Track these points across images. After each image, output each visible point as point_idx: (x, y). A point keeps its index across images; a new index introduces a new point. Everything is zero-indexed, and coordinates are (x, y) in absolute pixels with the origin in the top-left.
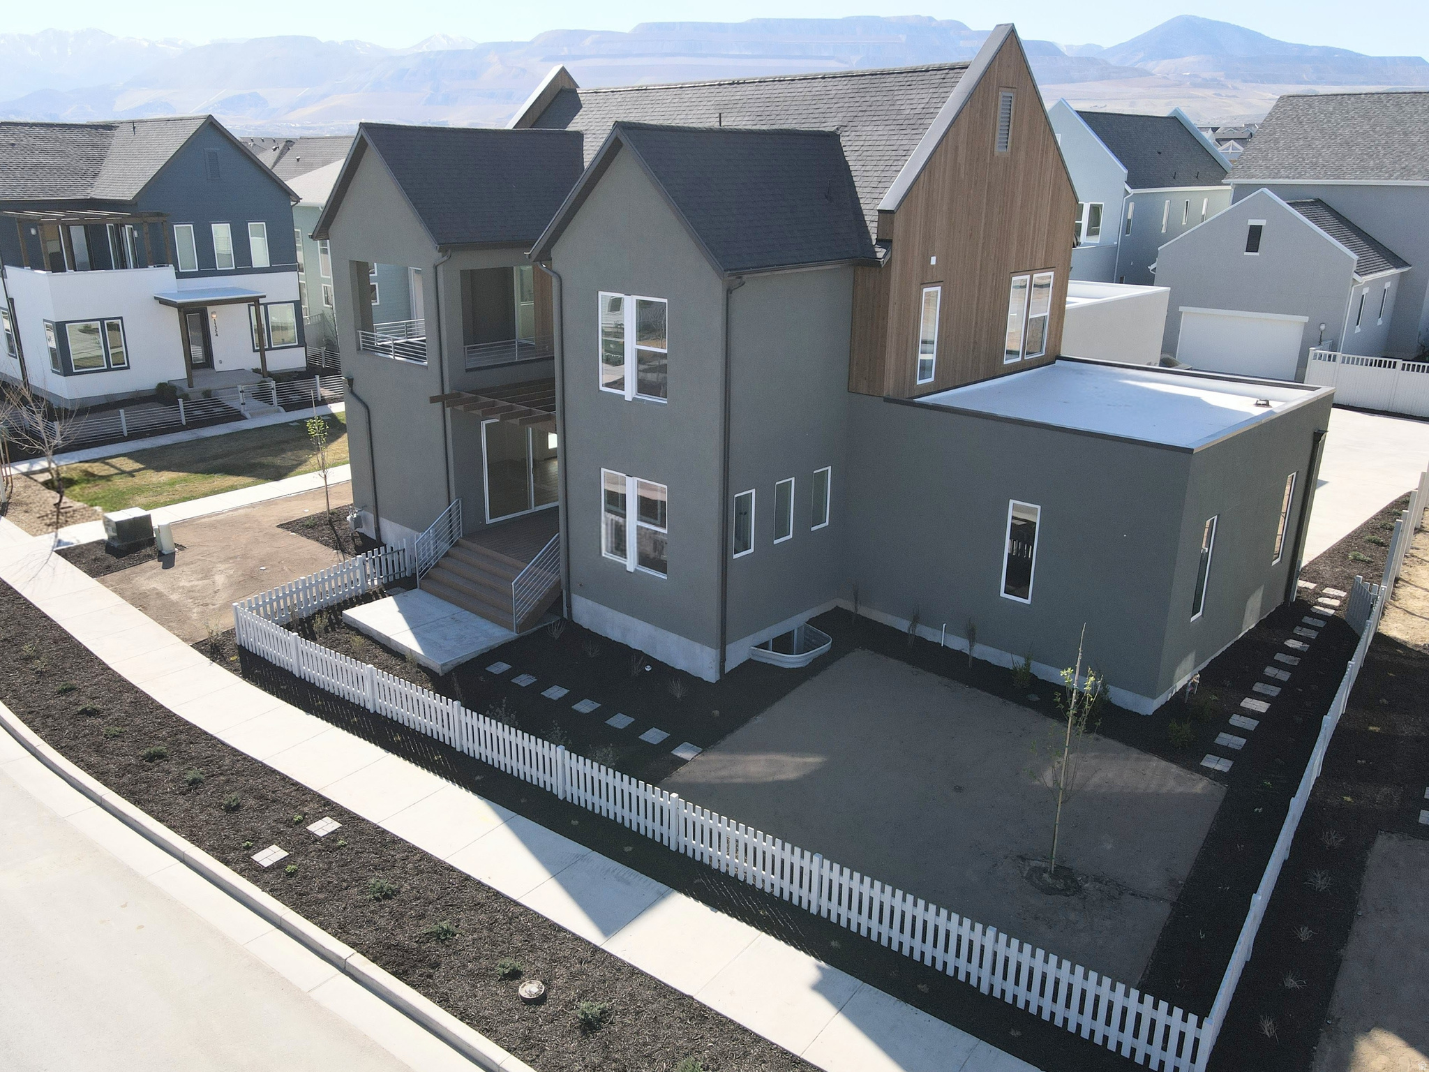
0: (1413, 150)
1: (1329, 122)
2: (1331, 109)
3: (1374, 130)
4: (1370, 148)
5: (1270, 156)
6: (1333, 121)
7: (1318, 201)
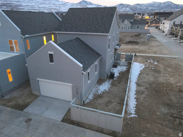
1: (79, 15)
7: (78, 38)
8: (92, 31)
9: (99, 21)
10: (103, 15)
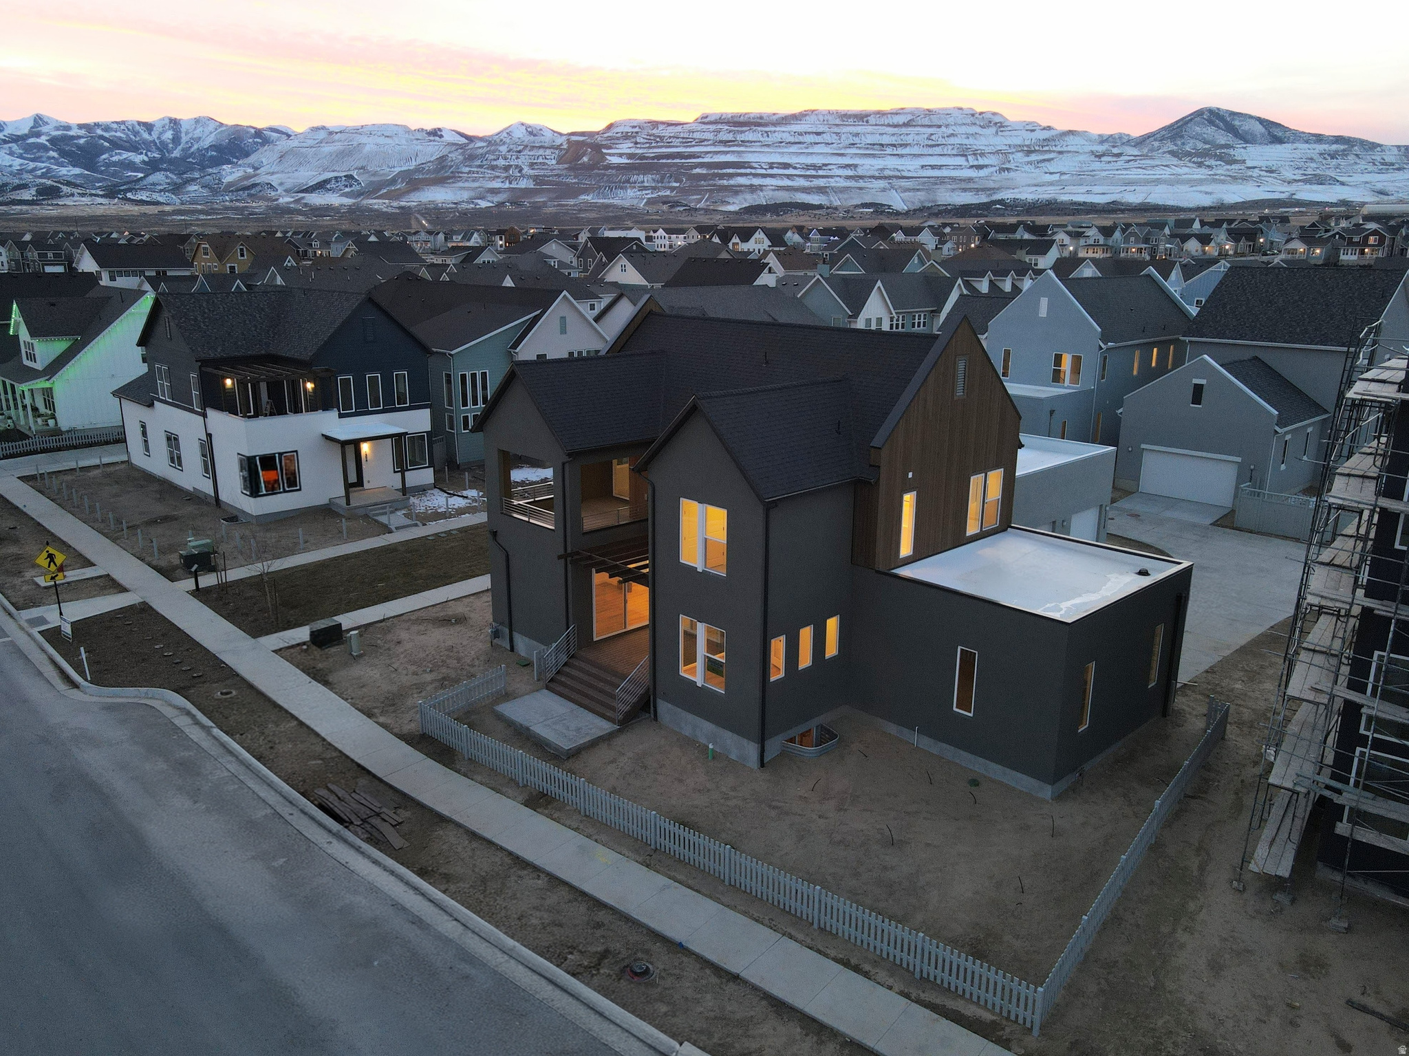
0: (1332, 319)
1: (1267, 291)
2: (1270, 280)
3: (1302, 301)
4: (1298, 316)
5: (1218, 318)
6: (1270, 290)
7: (1256, 358)
8: (1309, 341)
9: (1334, 311)
10: (1354, 294)
